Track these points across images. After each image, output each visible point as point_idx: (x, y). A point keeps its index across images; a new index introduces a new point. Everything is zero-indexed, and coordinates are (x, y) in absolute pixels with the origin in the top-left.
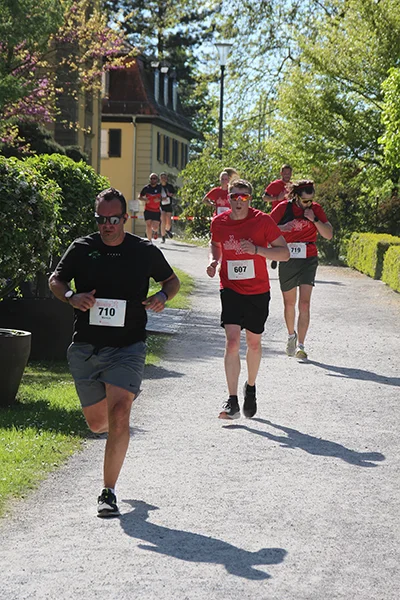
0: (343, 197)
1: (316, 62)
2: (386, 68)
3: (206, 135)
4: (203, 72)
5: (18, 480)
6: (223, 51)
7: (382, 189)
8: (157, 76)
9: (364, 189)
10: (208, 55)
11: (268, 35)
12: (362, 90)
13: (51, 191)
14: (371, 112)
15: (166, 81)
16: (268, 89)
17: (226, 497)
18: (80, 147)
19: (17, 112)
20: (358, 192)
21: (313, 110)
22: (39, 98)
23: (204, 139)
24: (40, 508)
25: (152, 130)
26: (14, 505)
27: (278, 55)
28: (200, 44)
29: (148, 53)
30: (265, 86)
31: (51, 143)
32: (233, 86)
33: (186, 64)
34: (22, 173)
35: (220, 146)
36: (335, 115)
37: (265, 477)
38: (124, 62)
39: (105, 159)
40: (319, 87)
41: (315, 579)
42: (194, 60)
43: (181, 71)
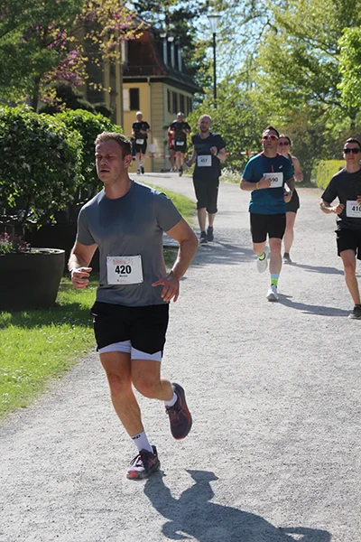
0: (312, 132)
1: (287, 26)
2: (342, 28)
3: (206, 89)
4: (201, 39)
5: (55, 365)
6: (214, 21)
7: (343, 125)
8: (165, 44)
9: (328, 126)
10: (205, 26)
11: (250, 7)
12: (323, 47)
13: (75, 139)
14: (331, 64)
15: (172, 48)
16: (252, 50)
17: (216, 371)
18: (107, 104)
19: (55, 78)
20: (324, 129)
21: (286, 65)
22: (71, 66)
23: (204, 93)
24: (73, 385)
25: (163, 87)
26: (53, 383)
27: (259, 23)
28: (198, 17)
29: (157, 26)
30: (250, 47)
31: (84, 101)
32: (225, 49)
33: (188, 34)
34: (50, 126)
35: (215, 97)
36: (303, 68)
37: (247, 354)
38: (135, 34)
39: (127, 112)
40: (289, 47)
41: (283, 429)
42: (194, 30)
43: (184, 40)
